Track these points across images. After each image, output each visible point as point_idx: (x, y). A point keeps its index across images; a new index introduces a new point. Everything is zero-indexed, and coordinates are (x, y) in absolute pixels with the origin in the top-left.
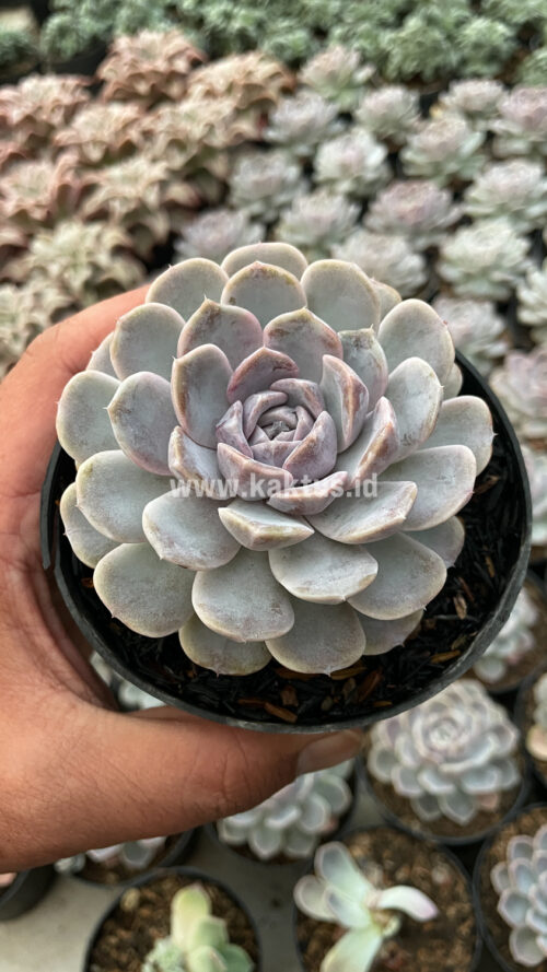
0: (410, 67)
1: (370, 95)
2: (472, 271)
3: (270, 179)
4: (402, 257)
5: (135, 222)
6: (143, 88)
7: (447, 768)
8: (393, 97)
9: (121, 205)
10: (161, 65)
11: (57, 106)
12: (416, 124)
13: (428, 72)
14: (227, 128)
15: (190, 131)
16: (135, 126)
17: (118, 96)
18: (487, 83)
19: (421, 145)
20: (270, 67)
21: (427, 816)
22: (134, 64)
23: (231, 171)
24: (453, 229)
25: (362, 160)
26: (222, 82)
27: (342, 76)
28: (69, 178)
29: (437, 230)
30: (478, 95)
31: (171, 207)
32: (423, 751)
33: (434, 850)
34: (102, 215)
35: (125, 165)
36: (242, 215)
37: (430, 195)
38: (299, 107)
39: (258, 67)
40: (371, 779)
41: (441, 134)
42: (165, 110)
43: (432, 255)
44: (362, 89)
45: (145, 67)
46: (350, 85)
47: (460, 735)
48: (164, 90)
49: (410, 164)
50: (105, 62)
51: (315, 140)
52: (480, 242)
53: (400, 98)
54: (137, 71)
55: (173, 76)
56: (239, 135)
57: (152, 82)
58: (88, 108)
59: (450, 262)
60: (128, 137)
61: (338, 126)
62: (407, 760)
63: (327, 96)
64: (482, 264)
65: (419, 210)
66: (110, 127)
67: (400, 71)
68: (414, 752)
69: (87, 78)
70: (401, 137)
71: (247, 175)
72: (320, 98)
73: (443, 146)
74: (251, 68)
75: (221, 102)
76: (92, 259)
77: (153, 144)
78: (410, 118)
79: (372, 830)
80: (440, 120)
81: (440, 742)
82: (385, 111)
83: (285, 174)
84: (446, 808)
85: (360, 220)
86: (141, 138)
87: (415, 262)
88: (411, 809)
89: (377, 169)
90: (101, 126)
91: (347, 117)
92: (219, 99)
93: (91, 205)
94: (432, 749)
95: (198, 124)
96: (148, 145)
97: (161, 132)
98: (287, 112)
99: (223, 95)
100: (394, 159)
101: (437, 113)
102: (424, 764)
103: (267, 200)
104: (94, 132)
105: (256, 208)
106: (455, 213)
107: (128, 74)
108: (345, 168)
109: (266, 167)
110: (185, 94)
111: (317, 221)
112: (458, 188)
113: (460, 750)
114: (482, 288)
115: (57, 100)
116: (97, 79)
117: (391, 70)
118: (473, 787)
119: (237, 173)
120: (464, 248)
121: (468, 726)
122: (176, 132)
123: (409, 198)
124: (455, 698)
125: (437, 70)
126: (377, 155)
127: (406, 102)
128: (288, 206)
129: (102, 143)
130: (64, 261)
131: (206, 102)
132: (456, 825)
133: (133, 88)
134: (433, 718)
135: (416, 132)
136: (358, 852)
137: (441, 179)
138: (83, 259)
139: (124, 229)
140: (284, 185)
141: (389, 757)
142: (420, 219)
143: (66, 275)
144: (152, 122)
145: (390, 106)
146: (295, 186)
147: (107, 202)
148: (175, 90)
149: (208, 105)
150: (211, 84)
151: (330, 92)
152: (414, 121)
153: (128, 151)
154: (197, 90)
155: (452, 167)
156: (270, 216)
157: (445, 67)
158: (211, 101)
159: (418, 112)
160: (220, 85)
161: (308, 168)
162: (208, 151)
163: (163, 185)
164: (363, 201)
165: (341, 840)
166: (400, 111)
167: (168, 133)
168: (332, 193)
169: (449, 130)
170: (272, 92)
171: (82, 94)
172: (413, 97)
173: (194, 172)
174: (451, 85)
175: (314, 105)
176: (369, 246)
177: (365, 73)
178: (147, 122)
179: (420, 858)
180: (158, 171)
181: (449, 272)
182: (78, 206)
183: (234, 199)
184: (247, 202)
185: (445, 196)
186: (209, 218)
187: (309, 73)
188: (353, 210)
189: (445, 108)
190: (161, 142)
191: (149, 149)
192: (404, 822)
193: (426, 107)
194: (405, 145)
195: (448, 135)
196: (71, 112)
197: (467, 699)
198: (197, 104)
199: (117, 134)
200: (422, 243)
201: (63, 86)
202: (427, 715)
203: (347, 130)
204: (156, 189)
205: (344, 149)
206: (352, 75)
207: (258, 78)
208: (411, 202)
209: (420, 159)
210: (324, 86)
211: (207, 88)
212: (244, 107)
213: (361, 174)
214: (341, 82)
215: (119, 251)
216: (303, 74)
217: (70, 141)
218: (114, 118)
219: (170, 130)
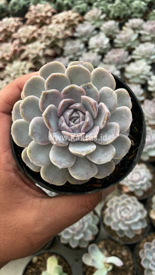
0: (116, 15)
1: (105, 23)
2: (134, 75)
3: (75, 48)
4: (114, 71)
5: (36, 61)
6: (38, 21)
7: (127, 222)
8: (111, 23)
9: (32, 56)
10: (43, 14)
12: (118, 31)
13: (122, 16)
14: (63, 33)
15: (52, 34)
16: (36, 31)
17: (31, 23)
18: (139, 19)
19: (119, 38)
20: (75, 15)
21: (120, 236)
22: (35, 14)
23: (64, 46)
24: (129, 63)
25: (102, 42)
26: (61, 19)
27: (97, 17)
28: (16, 48)
29: (124, 63)
30: (136, 23)
31: (46, 56)
32: (119, 218)
33: (122, 246)
34: (26, 59)
35: (33, 44)
36: (67, 59)
37: (122, 53)
38: (84, 26)
39: (72, 14)
40: (104, 225)
41: (125, 34)
42: (45, 27)
43: (122, 71)
44: (102, 21)
45: (39, 15)
46: (99, 20)
47: (130, 213)
48: (44, 21)
49: (116, 43)
50: (27, 13)
51: (88, 36)
52: (137, 67)
53: (114, 24)
54: (36, 16)
55: (47, 17)
56: (66, 35)
57: (41, 19)
58: (22, 27)
59: (128, 73)
60: (34, 36)
61: (95, 32)
62: (115, 220)
63: (92, 23)
64: (137, 73)
65: (119, 57)
66: (29, 32)
68: (117, 218)
69: (22, 18)
70: (114, 36)
71: (69, 47)
72: (90, 24)
73: (126, 38)
74: (70, 15)
75: (61, 25)
76: (23, 72)
77: (41, 37)
78: (116, 30)
79: (105, 240)
80: (125, 31)
81: (124, 215)
82: (109, 28)
83: (80, 47)
84: (126, 234)
85: (102, 60)
86: (38, 36)
87: (118, 72)
88: (116, 233)
89: (107, 45)
90: (26, 32)
91: (98, 29)
93: (23, 56)
94: (122, 217)
95: (55, 31)
96: (40, 38)
97: (43, 34)
98: (80, 28)
99: (61, 23)
100: (112, 42)
101: (124, 28)
102: (119, 221)
103: (74, 54)
104: (24, 34)
105: (71, 56)
106: (130, 58)
107: (34, 17)
108: (97, 45)
109: (74, 44)
110: (50, 23)
111: (89, 60)
112: (130, 51)
113: (130, 217)
114: (138, 80)
115: (13, 25)
116: (25, 18)
117: (111, 15)
118: (134, 228)
119: (66, 46)
120: (132, 68)
121: (133, 210)
122: (48, 34)
123: (116, 53)
124: (129, 202)
125: (124, 15)
126: (107, 41)
127: (115, 25)
128: (80, 56)
129: (26, 37)
130: (15, 72)
131: (56, 25)
132: (129, 238)
133: (35, 21)
134: (122, 208)
135: (118, 34)
136: (100, 246)
137: (125, 48)
138: (21, 72)
139: (32, 63)
140: (79, 50)
141: (110, 219)
142: (119, 60)
144: (41, 31)
145: (111, 26)
146: (83, 50)
147: (28, 54)
148: (47, 21)
149: (57, 26)
150: (58, 20)
152: (117, 30)
153: (34, 39)
154: (54, 21)
155: (129, 44)
156: (75, 58)
157: (127, 14)
158: (58, 25)
159: (119, 28)
160: (61, 20)
161: (86, 44)
162: (57, 40)
163: (44, 50)
164: (103, 54)
165: (95, 243)
166: (114, 28)
167: (45, 34)
168: (93, 52)
169: (128, 33)
170: (76, 22)
171: (20, 22)
172: (117, 24)
173: (53, 46)
174: (128, 20)
175: (88, 26)
177: (103, 16)
178: (39, 31)
179: (119, 248)
180: (43, 46)
181: (128, 76)
182: (19, 56)
183: (65, 54)
184: (69, 55)
185: (127, 53)
187: (87, 16)
188: (100, 57)
189: (126, 26)
190: (44, 37)
191: (40, 39)
192: (114, 238)
193: (121, 26)
194: (115, 38)
195: (127, 35)
196: (17, 28)
197: (132, 202)
198: (54, 26)
199: (30, 35)
200: (120, 67)
201: (15, 20)
202: (120, 207)
203: (98, 33)
204: (42, 51)
205: (97, 39)
206: (99, 17)
207: (72, 18)
208: (116, 54)
209: (119, 42)
210: (91, 20)
211: (57, 21)
212: (68, 26)
213: (102, 46)
214: (96, 19)
215: (31, 70)
216: (85, 16)
217: (17, 37)
218: (30, 30)
219: (46, 33)
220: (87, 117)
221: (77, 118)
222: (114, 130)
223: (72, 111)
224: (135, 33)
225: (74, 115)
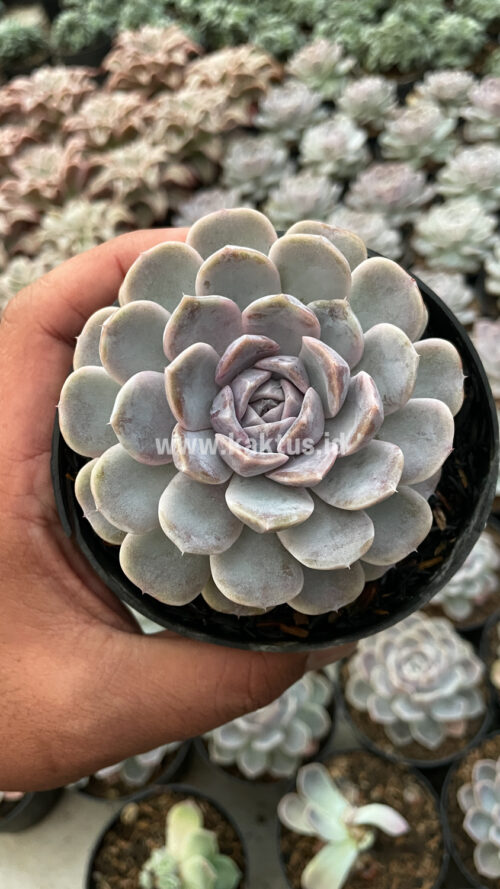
0: (388, 59)
1: (351, 85)
2: (444, 246)
3: (259, 163)
4: (379, 233)
5: (137, 201)
6: (144, 78)
7: (418, 697)
8: (372, 88)
9: (125, 185)
10: (161, 58)
11: (67, 95)
12: (394, 111)
13: (405, 64)
14: (220, 114)
15: (187, 118)
16: (137, 113)
17: (121, 86)
18: (459, 74)
19: (398, 131)
20: (260, 59)
21: (399, 741)
22: (136, 56)
23: (224, 153)
24: (427, 207)
25: (343, 144)
26: (216, 73)
27: (326, 68)
28: (77, 160)
29: (411, 208)
30: (450, 85)
31: (169, 187)
32: (396, 682)
33: (405, 772)
34: (106, 194)
35: (127, 149)
36: (234, 194)
37: (404, 177)
38: (286, 95)
39: (250, 59)
40: (349, 707)
41: (416, 120)
42: (164, 98)
43: (407, 231)
44: (344, 80)
45: (147, 59)
46: (334, 76)
47: (430, 668)
48: (163, 80)
49: (388, 147)
50: (109, 55)
51: (301, 126)
52: (452, 219)
53: (379, 88)
54: (138, 64)
55: (172, 67)
56: (232, 121)
57: (153, 73)
58: (94, 97)
59: (425, 238)
60: (130, 124)
61: (322, 113)
62: (382, 690)
63: (312, 85)
64: (453, 239)
65: (396, 190)
66: (114, 114)
67: (379, 62)
68: (388, 684)
69: (93, 69)
70: (380, 123)
71: (239, 158)
72: (305, 87)
73: (418, 130)
74: (243, 60)
75: (215, 91)
76: (98, 234)
77: (153, 130)
78: (389, 105)
79: (349, 753)
80: (414, 108)
81: (409, 672)
82: (366, 99)
83: (274, 157)
84: (417, 734)
85: (342, 198)
86: (143, 124)
87: (392, 237)
88: (384, 733)
89: (357, 152)
90: (107, 112)
91: (330, 105)
92: (214, 88)
93: (97, 185)
94: (404, 680)
95: (195, 110)
96: (149, 130)
97: (160, 119)
98: (275, 99)
99: (217, 84)
100: (373, 144)
101: (413, 101)
102: (397, 694)
103: (257, 180)
104: (99, 118)
105: (247, 188)
106: (429, 192)
107: (130, 66)
108: (328, 151)
109: (256, 150)
110: (182, 84)
111: (302, 199)
112: (432, 170)
113: (430, 681)
114: (454, 261)
115: (66, 90)
116: (103, 70)
117: (371, 62)
118: (442, 715)
119: (230, 156)
120: (437, 225)
121: (437, 659)
122: (175, 118)
123: (387, 179)
124: (426, 634)
125: (413, 62)
126: (358, 139)
127: (384, 91)
128: (276, 185)
129: (107, 128)
130: (72, 236)
131: (201, 92)
132: (426, 750)
133: (135, 78)
134: (405, 652)
135: (394, 118)
136: (336, 773)
137: (416, 162)
138: (90, 234)
139: (126, 207)
140: (272, 167)
141: (365, 687)
142: (396, 198)
143: (74, 249)
144: (153, 109)
145: (370, 95)
146: (282, 167)
147: (111, 182)
148: (173, 80)
149: (203, 94)
150: (206, 75)
151: (315, 82)
152: (391, 108)
153: (131, 135)
154: (193, 80)
155: (426, 150)
156: (260, 195)
157: (420, 58)
158: (205, 90)
159: (396, 100)
160: (215, 76)
161: (294, 151)
162: (203, 136)
163: (162, 166)
164: (344, 181)
165: (321, 761)
166: (379, 99)
167: (167, 119)
168: (316, 174)
169: (424, 116)
170: (261, 81)
171: (89, 84)
172: (391, 87)
173: (190, 155)
174: (426, 75)
175: (300, 93)
176: (349, 224)
177: (347, 64)
178: (148, 109)
179: (393, 779)
180: (158, 154)
181: (423, 246)
182: (85, 185)
183: (227, 180)
184: (238, 182)
185: (420, 177)
186: (204, 197)
187: (295, 64)
188: (335, 190)
189: (420, 97)
190: (161, 127)
191: (149, 134)
192: (378, 746)
193: (402, 95)
194: (383, 130)
195: (422, 121)
196: (79, 100)
197: (437, 635)
198: (193, 93)
199: (120, 120)
200: (398, 219)
201: (72, 76)
202: (400, 649)
203: (330, 117)
204: (156, 171)
205: (327, 134)
206: (334, 66)
207: (249, 69)
208: (388, 182)
209: (397, 143)
210: (309, 77)
211: (203, 78)
212: (236, 96)
213: (343, 156)
214: (324, 73)
215: (122, 227)
216: (290, 65)
217: (78, 127)
218: (119, 105)
219: (169, 117)
220: (305, 407)
221: (274, 404)
222: (384, 468)
223: (262, 376)
224: (445, 115)
225: (268, 391)
